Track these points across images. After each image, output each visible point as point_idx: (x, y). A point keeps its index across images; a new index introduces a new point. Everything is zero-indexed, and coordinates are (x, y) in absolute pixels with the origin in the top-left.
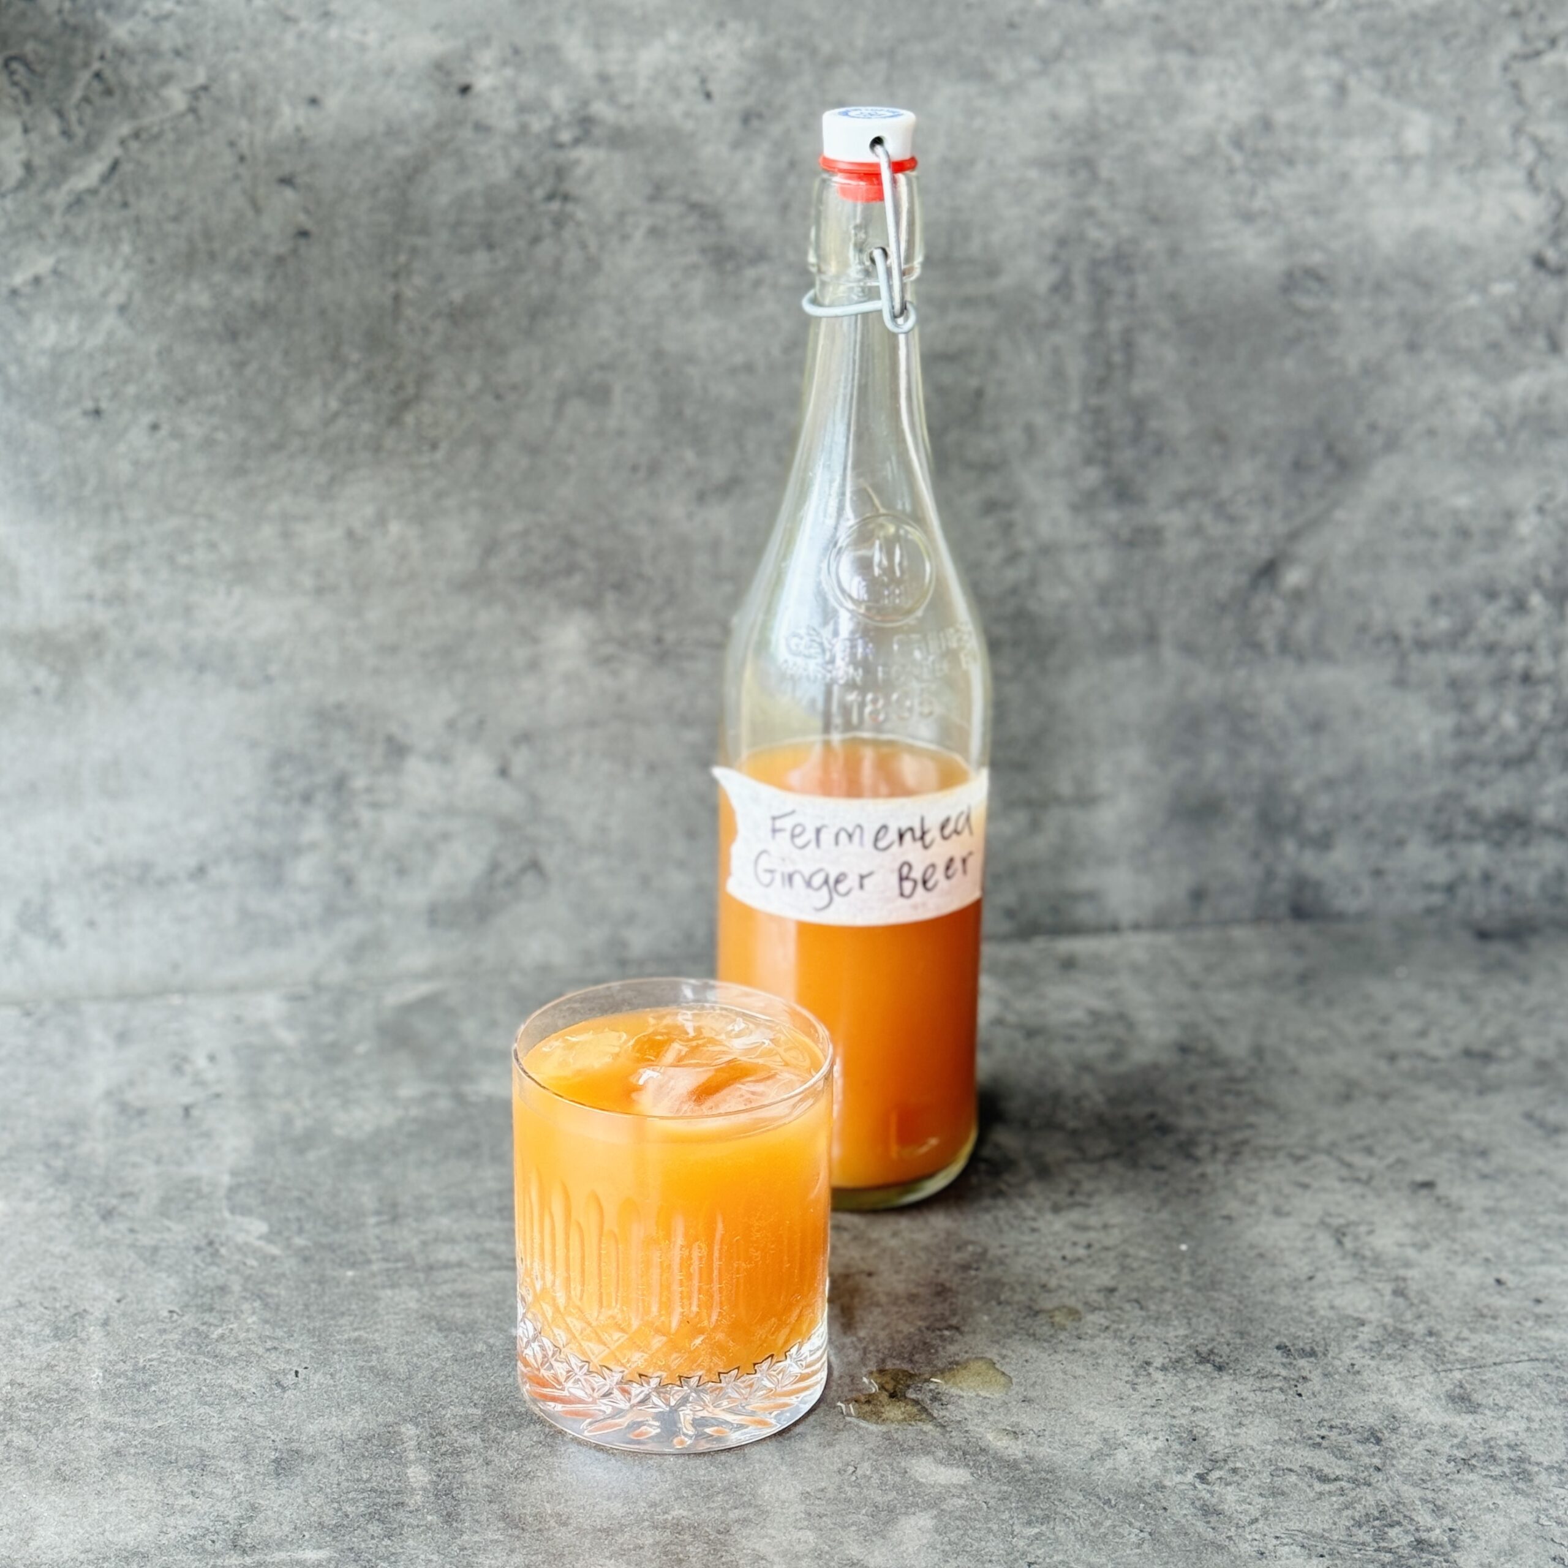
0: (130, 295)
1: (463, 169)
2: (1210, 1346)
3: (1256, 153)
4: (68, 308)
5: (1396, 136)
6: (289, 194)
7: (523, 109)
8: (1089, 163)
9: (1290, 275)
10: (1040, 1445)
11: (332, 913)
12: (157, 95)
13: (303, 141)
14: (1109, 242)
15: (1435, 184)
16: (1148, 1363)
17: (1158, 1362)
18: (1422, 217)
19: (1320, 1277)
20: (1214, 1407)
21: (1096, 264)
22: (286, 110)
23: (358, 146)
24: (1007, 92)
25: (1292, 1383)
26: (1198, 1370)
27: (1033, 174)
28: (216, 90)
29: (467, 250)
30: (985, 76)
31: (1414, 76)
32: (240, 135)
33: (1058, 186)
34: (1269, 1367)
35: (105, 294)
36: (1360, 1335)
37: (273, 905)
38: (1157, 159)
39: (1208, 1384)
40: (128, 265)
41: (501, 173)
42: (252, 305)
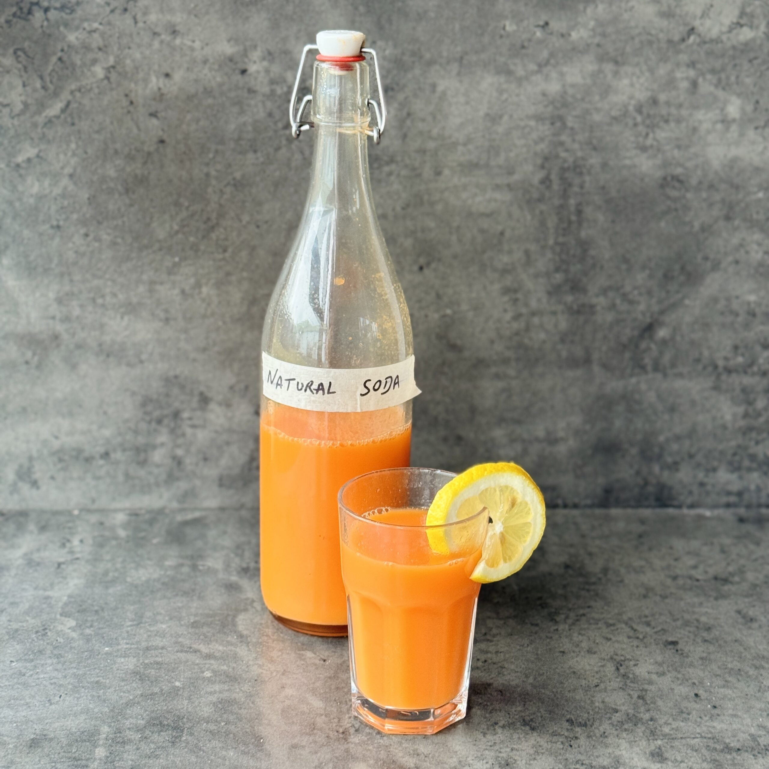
0: (75, 169)
1: (242, 112)
2: (531, 717)
3: (649, 116)
4: (44, 174)
5: (722, 110)
6: (155, 121)
7: (272, 82)
8: (561, 118)
9: (665, 179)
10: (425, 761)
11: (171, 478)
12: (89, 70)
13: (162, 95)
14: (571, 160)
15: (742, 135)
16: (496, 724)
17: (501, 723)
18: (734, 152)
19: (602, 686)
20: (524, 749)
21: (564, 170)
22: (154, 79)
23: (190, 98)
24: (520, 81)
25: (569, 739)
26: (521, 729)
27: (532, 123)
28: (119, 68)
29: (243, 153)
30: (509, 73)
31: (733, 79)
32: (131, 91)
33: (545, 129)
34: (560, 730)
35: (62, 168)
36: (613, 717)
37: (142, 473)
38: (597, 117)
39: (524, 737)
40: (74, 154)
41: (262, 114)
42: (136, 176)
